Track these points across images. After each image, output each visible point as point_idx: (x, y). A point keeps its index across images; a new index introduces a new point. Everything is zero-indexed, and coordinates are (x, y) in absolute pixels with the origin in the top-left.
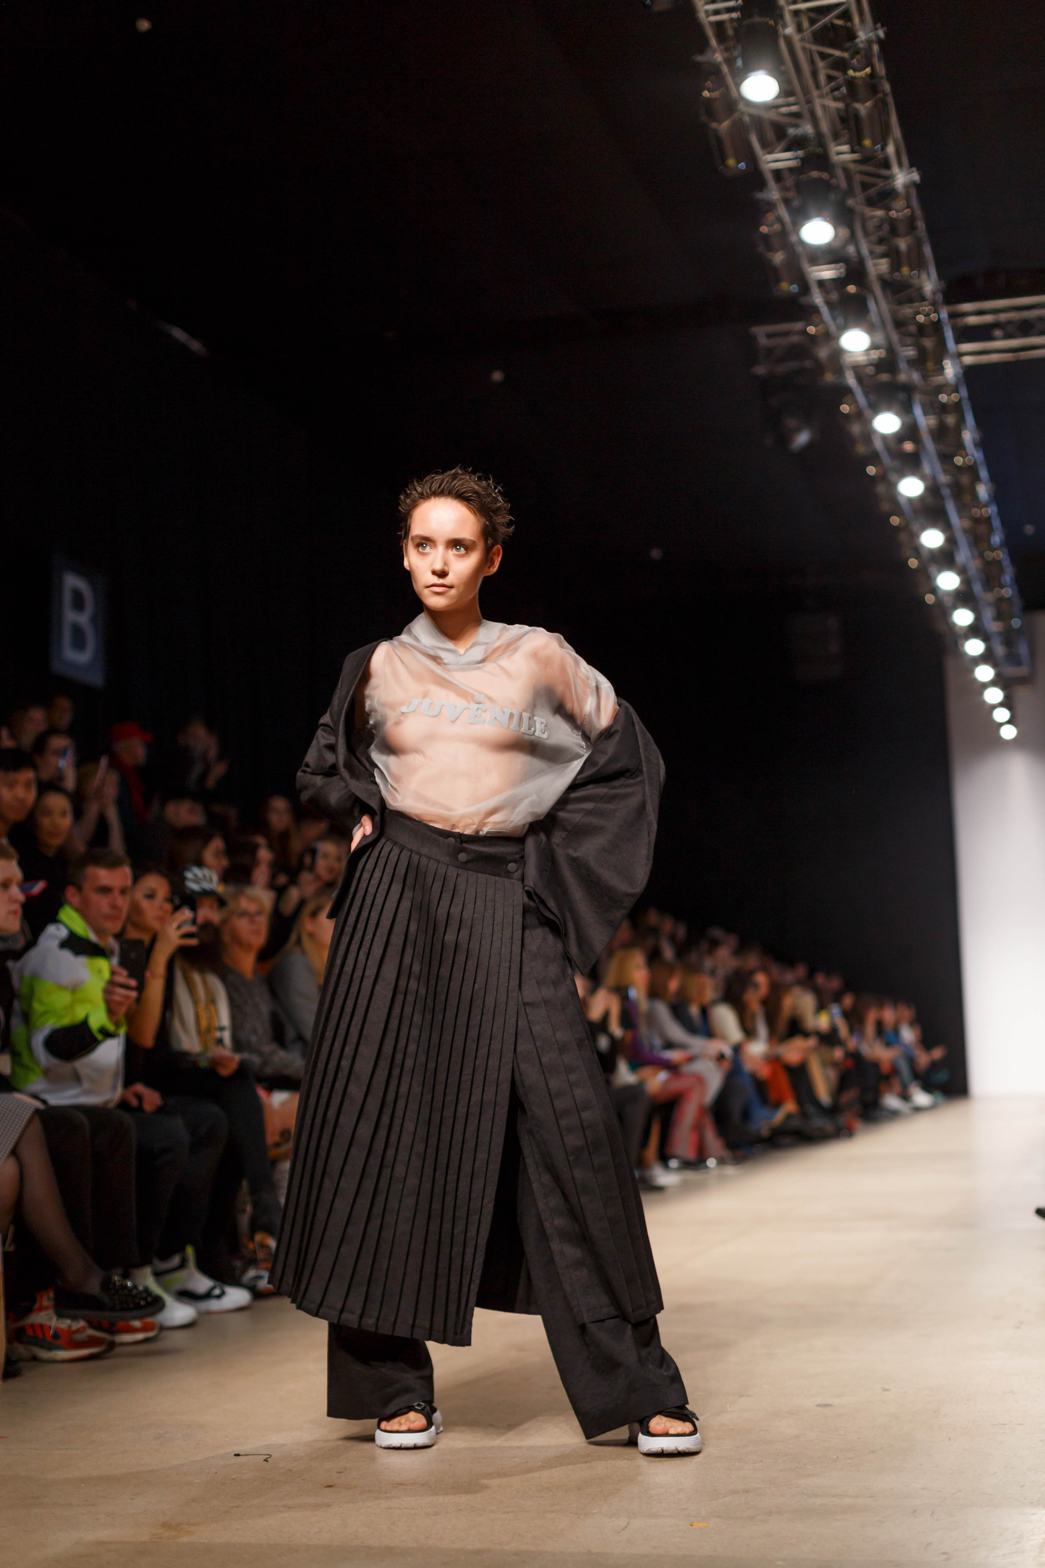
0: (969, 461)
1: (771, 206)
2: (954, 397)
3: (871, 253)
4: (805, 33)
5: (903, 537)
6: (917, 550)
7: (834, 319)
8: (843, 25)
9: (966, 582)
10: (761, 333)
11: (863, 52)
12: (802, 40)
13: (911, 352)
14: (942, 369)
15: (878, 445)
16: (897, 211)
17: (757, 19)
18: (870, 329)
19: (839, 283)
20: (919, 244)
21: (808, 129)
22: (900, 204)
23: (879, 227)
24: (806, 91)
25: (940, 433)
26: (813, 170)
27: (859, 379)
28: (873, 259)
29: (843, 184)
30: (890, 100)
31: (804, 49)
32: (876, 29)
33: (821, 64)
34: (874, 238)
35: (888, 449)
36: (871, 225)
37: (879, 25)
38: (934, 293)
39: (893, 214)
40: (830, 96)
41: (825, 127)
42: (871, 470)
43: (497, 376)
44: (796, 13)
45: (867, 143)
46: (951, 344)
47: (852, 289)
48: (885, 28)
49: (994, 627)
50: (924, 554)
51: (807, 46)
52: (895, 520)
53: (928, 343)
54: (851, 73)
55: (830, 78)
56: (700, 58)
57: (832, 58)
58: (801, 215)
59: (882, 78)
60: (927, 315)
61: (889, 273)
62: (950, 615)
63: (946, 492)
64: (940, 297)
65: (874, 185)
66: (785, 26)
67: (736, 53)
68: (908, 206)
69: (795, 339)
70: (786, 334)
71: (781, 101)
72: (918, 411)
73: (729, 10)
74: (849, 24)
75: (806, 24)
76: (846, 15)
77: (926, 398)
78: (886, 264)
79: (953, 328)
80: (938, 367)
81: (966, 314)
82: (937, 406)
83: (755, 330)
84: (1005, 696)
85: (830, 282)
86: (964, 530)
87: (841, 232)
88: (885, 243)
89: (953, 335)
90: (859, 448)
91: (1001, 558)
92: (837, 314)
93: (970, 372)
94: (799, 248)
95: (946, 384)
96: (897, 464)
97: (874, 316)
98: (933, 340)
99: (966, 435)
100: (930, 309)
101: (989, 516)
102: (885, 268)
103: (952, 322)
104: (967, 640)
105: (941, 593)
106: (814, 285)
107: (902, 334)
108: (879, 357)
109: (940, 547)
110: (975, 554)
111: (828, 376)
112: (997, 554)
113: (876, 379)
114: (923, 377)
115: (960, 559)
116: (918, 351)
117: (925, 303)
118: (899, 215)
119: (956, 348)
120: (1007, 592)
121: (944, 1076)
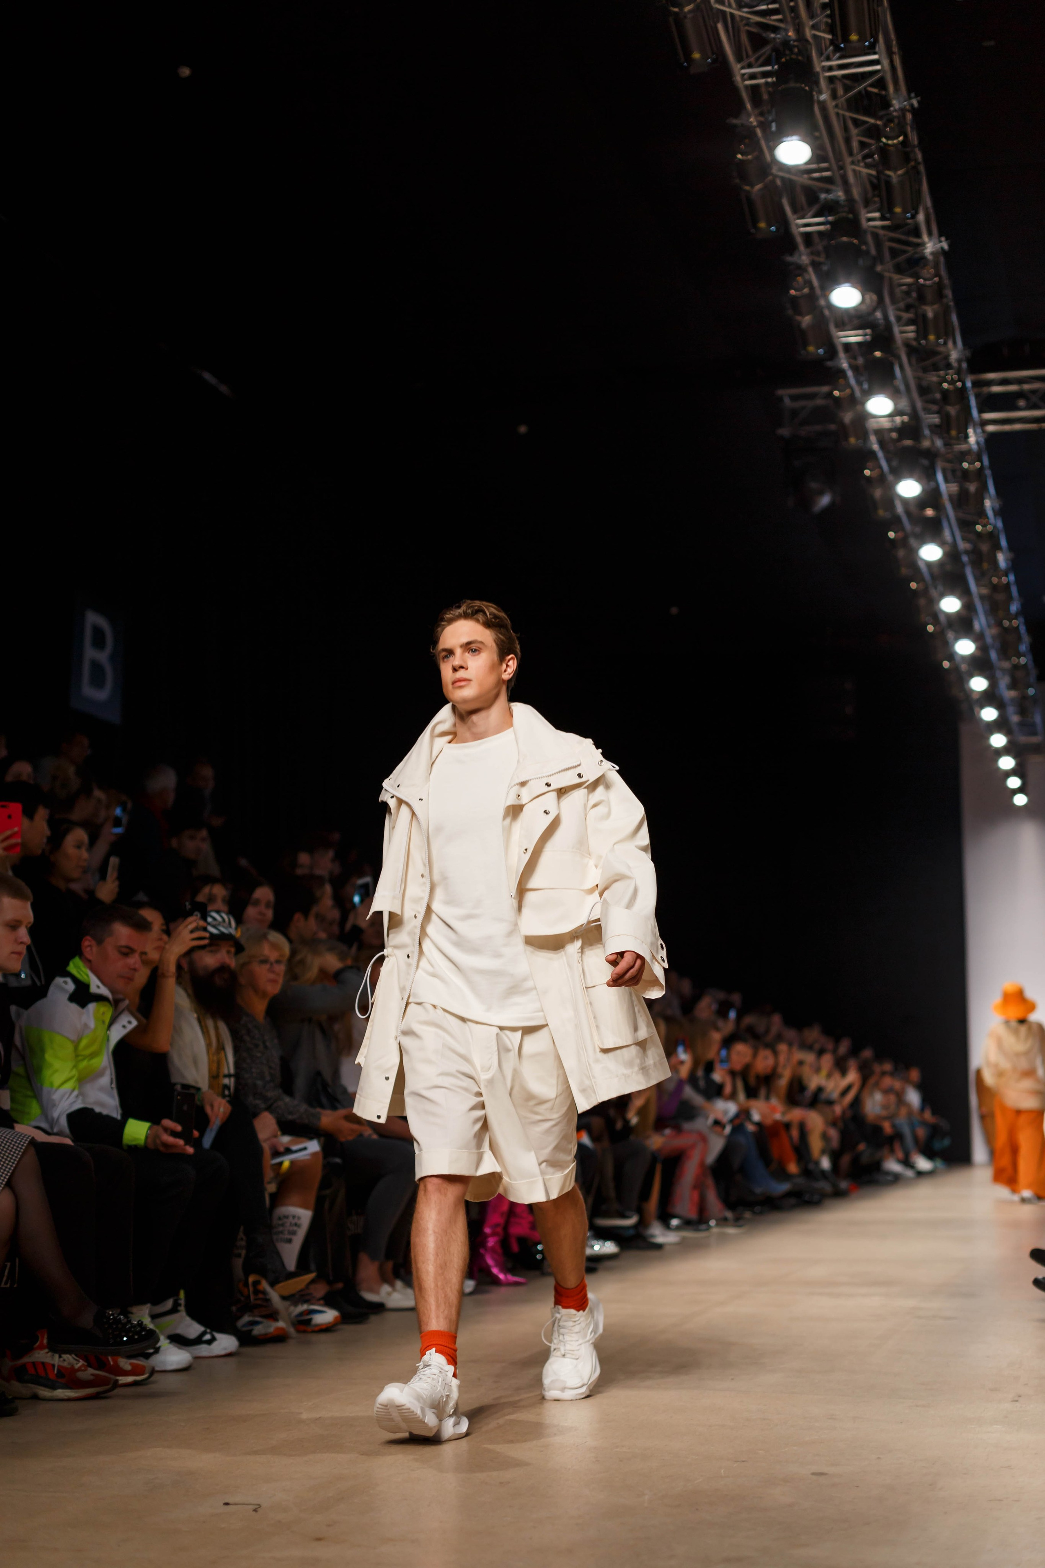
0: (989, 528)
1: (801, 269)
2: (978, 464)
3: (899, 319)
4: (840, 100)
5: (922, 602)
6: (935, 615)
7: (859, 383)
8: (878, 92)
9: (983, 647)
10: (785, 394)
11: (896, 121)
12: (836, 106)
13: (935, 419)
14: (967, 437)
15: (900, 509)
16: (925, 280)
17: (792, 84)
18: (894, 394)
19: (865, 348)
20: (946, 312)
21: (840, 194)
22: (928, 271)
23: (908, 293)
24: (839, 158)
25: (961, 500)
26: (842, 237)
27: (882, 443)
28: (899, 326)
29: (873, 252)
30: (922, 168)
31: (838, 114)
32: (910, 98)
33: (854, 131)
34: (902, 305)
35: (908, 513)
36: (898, 291)
37: (913, 95)
38: (959, 361)
39: (921, 281)
40: (862, 164)
41: (856, 193)
42: (891, 535)
43: (523, 429)
44: (831, 80)
45: (898, 210)
46: (975, 413)
47: (878, 354)
48: (919, 98)
49: (1009, 694)
50: (942, 619)
51: (841, 112)
52: (913, 585)
53: (952, 410)
54: (884, 140)
55: (863, 145)
56: (735, 121)
57: (866, 126)
58: (830, 281)
59: (914, 146)
60: (952, 382)
61: (916, 339)
62: (968, 681)
63: (965, 559)
64: (964, 365)
65: (905, 252)
66: (820, 92)
67: (770, 118)
68: (937, 274)
69: (819, 402)
70: (812, 396)
71: (814, 166)
72: (940, 477)
73: (765, 75)
74: (884, 93)
75: (840, 91)
76: (881, 83)
77: (948, 465)
78: (912, 332)
79: (977, 396)
80: (962, 435)
81: (990, 383)
82: (959, 474)
83: (780, 392)
84: (1017, 764)
85: (856, 347)
86: (982, 597)
87: (867, 297)
88: (912, 310)
89: (977, 403)
90: (881, 513)
91: (1018, 627)
92: (862, 379)
93: (992, 440)
94: (827, 312)
95: (969, 452)
96: (918, 530)
97: (899, 382)
98: (957, 407)
99: (988, 503)
100: (956, 377)
101: (1008, 585)
102: (912, 335)
103: (976, 390)
104: (982, 707)
105: (957, 659)
106: (840, 350)
107: (927, 402)
108: (903, 422)
109: (958, 613)
110: (993, 622)
111: (852, 440)
112: (1015, 623)
113: (899, 444)
114: (946, 444)
115: (977, 626)
116: (941, 418)
117: (950, 371)
118: (928, 283)
119: (980, 417)
120: (1023, 660)
121: (947, 1142)
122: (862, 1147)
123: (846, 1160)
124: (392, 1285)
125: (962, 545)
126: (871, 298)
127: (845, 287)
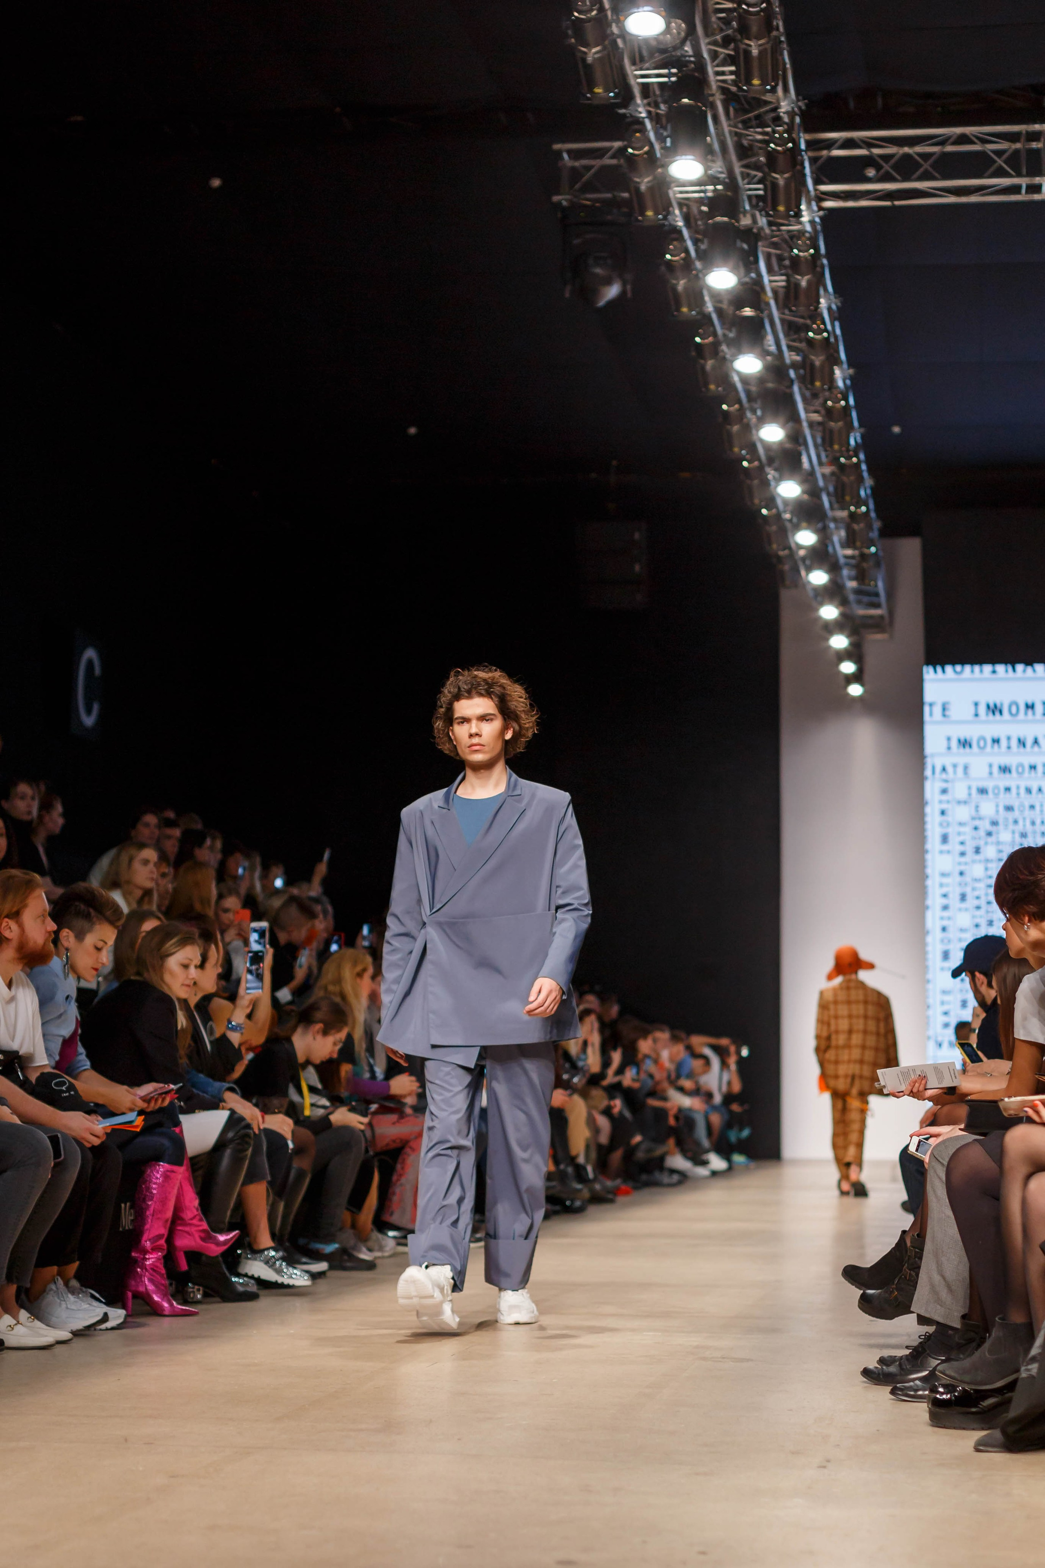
0: (825, 334)
2: (812, 251)
3: (714, 55)
5: (735, 429)
6: (752, 447)
7: (661, 139)
9: (813, 492)
10: (563, 149)
13: (759, 190)
14: (798, 214)
15: (710, 307)
16: (748, 5)
18: (707, 155)
19: (671, 91)
20: (774, 49)
23: (727, 22)
25: (787, 297)
27: (687, 218)
28: (713, 65)
34: (718, 37)
35: (720, 312)
36: (713, 19)
38: (792, 115)
39: (744, 6)
42: (698, 339)
43: (216, 183)
46: (810, 182)
47: (686, 100)
49: (844, 553)
50: (760, 451)
52: (725, 407)
53: (780, 179)
58: (626, 2)
60: (782, 142)
61: (735, 83)
62: (791, 534)
63: (792, 374)
64: (798, 120)
69: (607, 161)
70: (598, 153)
72: (761, 265)
77: (773, 251)
78: (731, 73)
79: (813, 161)
80: (792, 213)
81: (830, 144)
82: (787, 262)
83: (557, 147)
84: (852, 644)
85: (658, 92)
86: (811, 425)
87: (673, 24)
88: (732, 45)
89: (812, 172)
90: (685, 310)
91: (858, 465)
92: (665, 134)
93: (830, 219)
94: (620, 42)
95: (802, 233)
96: (731, 335)
97: (712, 139)
98: (786, 175)
99: (822, 301)
100: (786, 135)
101: (847, 409)
102: (733, 77)
103: (810, 154)
104: (809, 569)
105: (779, 502)
106: (637, 92)
107: (746, 166)
108: (715, 190)
109: (781, 443)
110: (824, 459)
111: (650, 213)
112: (855, 460)
113: (710, 221)
114: (770, 224)
115: (806, 464)
116: (765, 190)
117: (780, 129)
118: (751, 9)
119: (816, 190)
120: (864, 509)
121: (746, 1133)
122: (638, 1138)
123: (617, 1156)
124: (15, 1316)
125: (790, 357)
126: (679, 26)
127: (645, 11)
